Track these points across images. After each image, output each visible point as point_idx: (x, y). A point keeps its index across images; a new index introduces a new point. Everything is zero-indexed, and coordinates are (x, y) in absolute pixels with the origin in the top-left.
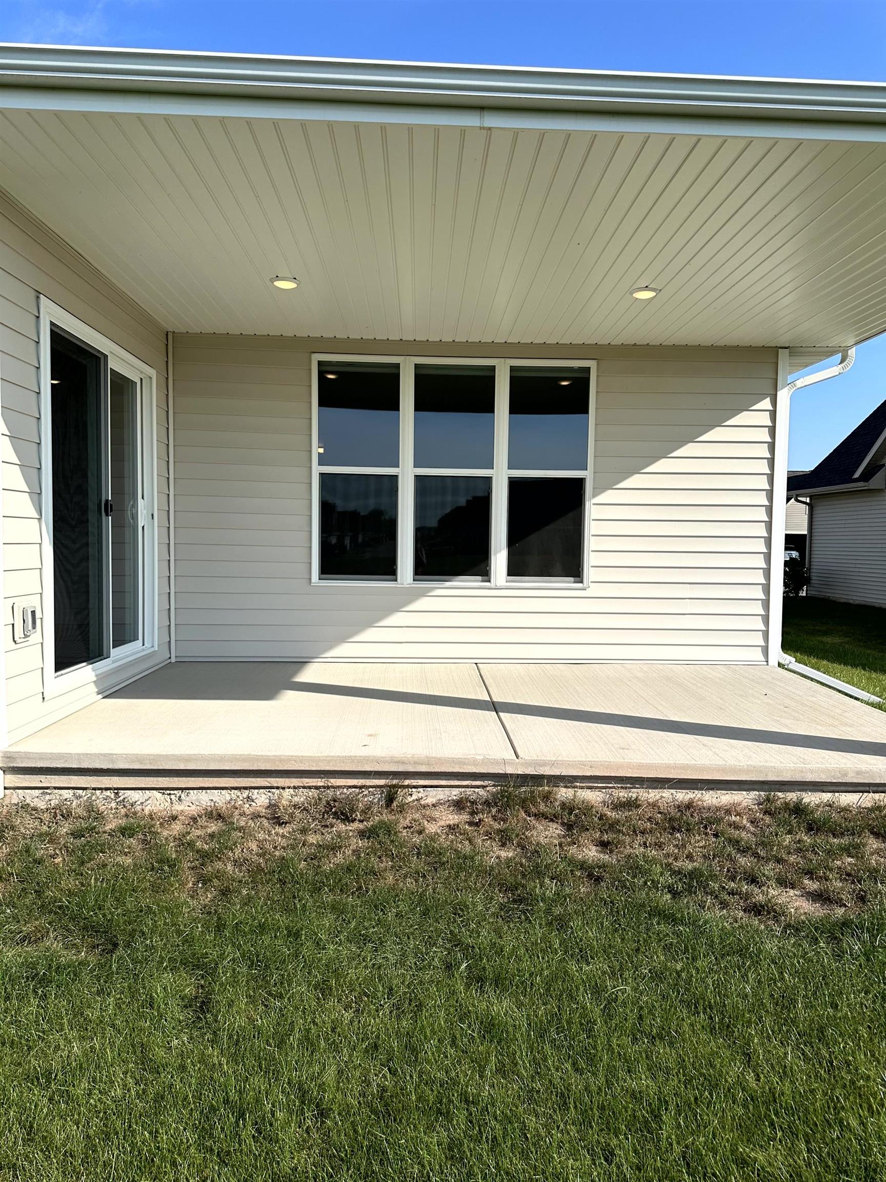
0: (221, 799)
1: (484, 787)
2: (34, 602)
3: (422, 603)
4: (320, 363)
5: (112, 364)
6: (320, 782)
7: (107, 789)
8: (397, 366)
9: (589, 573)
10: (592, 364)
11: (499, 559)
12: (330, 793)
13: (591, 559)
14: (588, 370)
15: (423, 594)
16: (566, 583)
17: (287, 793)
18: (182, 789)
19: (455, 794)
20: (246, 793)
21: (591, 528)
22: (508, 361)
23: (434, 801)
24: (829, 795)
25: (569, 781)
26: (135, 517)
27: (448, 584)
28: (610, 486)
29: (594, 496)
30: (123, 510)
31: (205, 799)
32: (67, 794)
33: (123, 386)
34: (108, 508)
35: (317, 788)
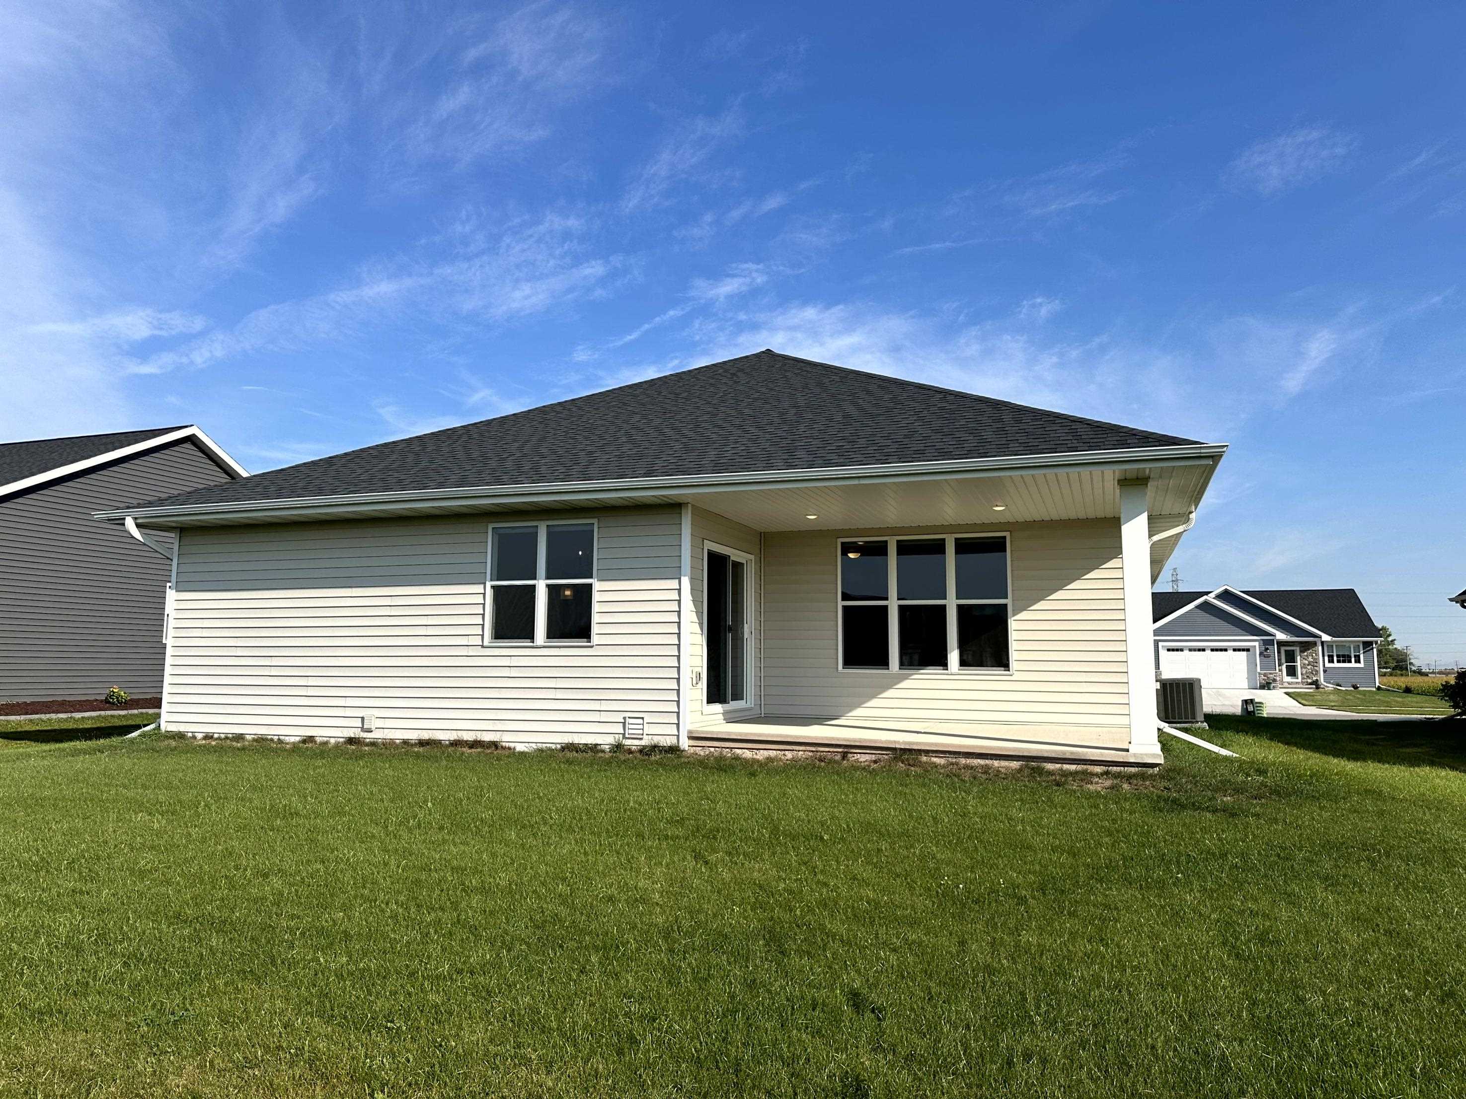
0: (772, 754)
1: (887, 754)
2: (699, 669)
3: (905, 684)
4: (842, 543)
5: (732, 558)
6: (813, 749)
7: (727, 748)
8: (886, 542)
9: (1013, 665)
10: (1007, 534)
11: (954, 657)
12: (819, 754)
13: (1014, 655)
14: (1005, 538)
15: (906, 677)
16: (1000, 671)
17: (801, 753)
18: (757, 749)
19: (873, 757)
20: (783, 752)
21: (1013, 636)
22: (953, 535)
23: (864, 760)
24: (1060, 765)
25: (927, 752)
26: (743, 633)
27: (922, 671)
28: (1024, 609)
29: (1014, 615)
30: (737, 631)
31: (766, 754)
32: (712, 749)
33: (738, 566)
34: (730, 629)
35: (812, 751)
